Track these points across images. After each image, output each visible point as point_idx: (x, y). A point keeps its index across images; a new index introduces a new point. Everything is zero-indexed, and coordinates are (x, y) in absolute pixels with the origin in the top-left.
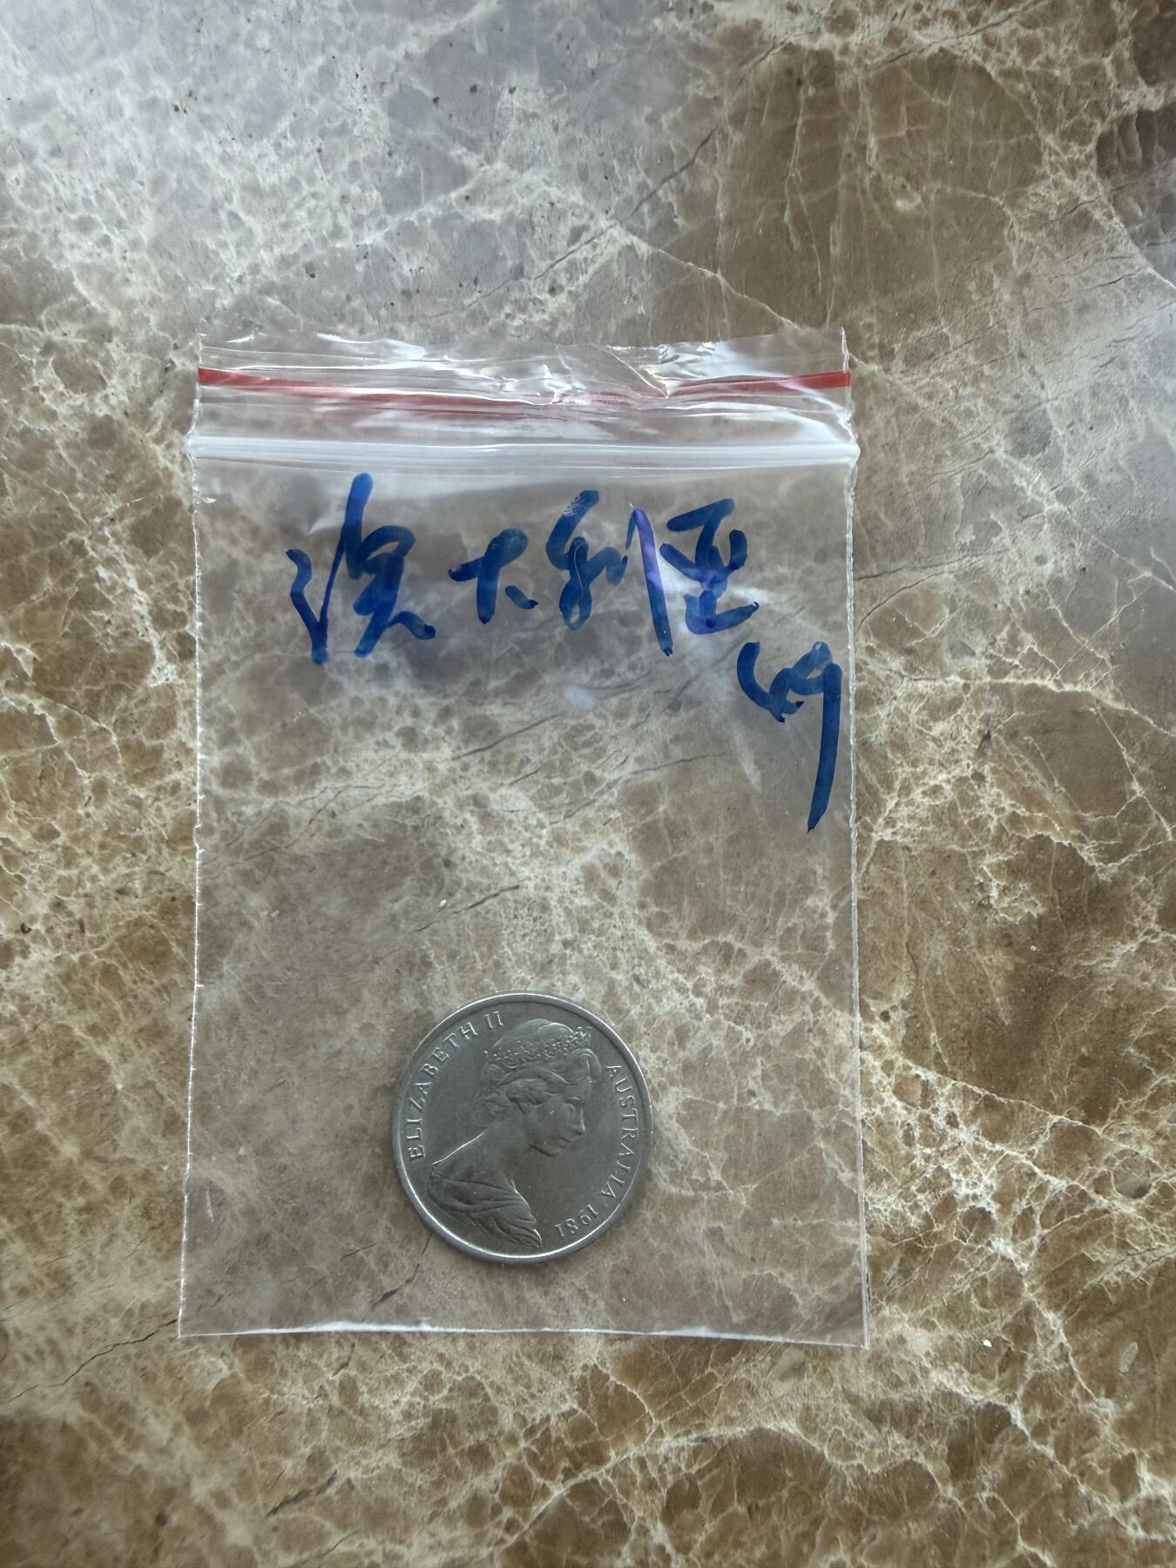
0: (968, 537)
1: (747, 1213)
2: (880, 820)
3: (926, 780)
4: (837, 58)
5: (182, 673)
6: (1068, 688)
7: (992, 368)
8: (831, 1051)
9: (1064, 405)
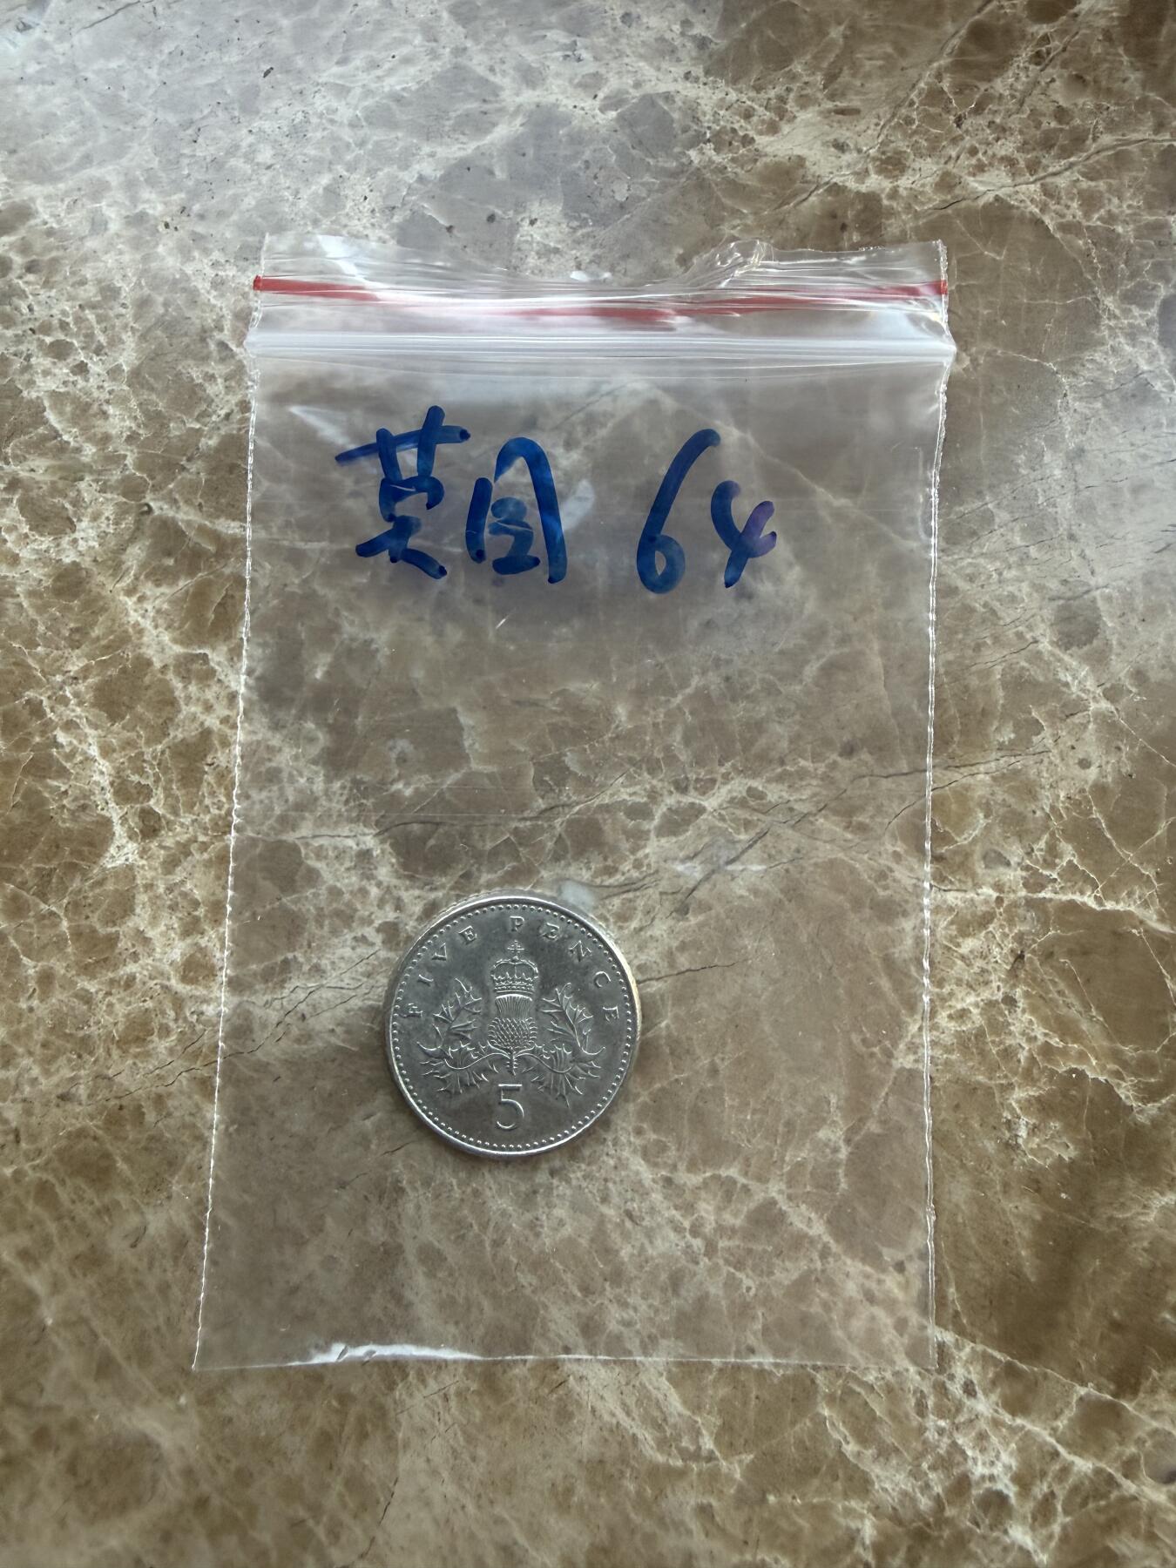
0: (1007, 735)
1: (741, 1489)
2: (902, 1046)
3: (953, 1003)
4: (885, 202)
5: (143, 853)
6: (1110, 906)
7: (1039, 550)
8: (840, 1305)
9: (1116, 594)
